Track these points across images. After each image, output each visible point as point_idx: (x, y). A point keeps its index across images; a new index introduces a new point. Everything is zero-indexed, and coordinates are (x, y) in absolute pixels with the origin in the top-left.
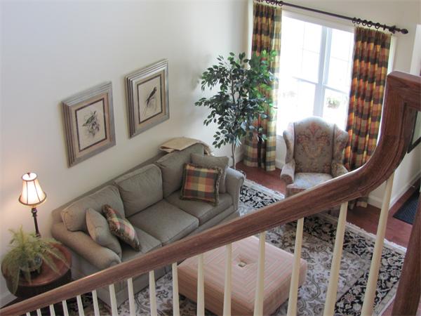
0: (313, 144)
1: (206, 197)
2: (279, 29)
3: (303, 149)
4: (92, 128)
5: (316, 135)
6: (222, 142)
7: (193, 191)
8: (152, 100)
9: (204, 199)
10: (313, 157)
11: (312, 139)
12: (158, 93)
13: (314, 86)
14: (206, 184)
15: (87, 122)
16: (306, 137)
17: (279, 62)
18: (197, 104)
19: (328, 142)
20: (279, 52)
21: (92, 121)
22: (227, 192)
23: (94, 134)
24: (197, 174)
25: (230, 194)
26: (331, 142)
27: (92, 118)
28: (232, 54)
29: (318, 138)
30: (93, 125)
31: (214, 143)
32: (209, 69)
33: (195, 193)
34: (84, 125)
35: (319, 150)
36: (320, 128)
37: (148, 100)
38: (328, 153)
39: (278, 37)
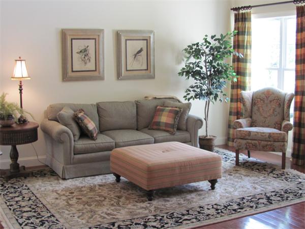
0: (267, 106)
1: (166, 127)
2: (249, 28)
3: (258, 110)
4: (85, 58)
5: (269, 99)
6: (192, 97)
7: (157, 122)
8: (138, 57)
9: (164, 128)
10: (266, 116)
11: (266, 102)
12: (144, 53)
13: (277, 71)
14: (167, 117)
15: (81, 52)
16: (261, 100)
17: (250, 55)
18: (179, 73)
19: (280, 104)
20: (251, 46)
21: (84, 51)
22: (187, 130)
23: (86, 63)
24: (163, 110)
25: (188, 132)
26: (282, 104)
27: (85, 50)
28: (206, 36)
29: (271, 101)
30: (85, 55)
31: (185, 97)
32: (189, 46)
33: (158, 124)
34: (77, 53)
35: (271, 111)
36: (273, 93)
37: (135, 55)
38: (279, 113)
39: (249, 34)
